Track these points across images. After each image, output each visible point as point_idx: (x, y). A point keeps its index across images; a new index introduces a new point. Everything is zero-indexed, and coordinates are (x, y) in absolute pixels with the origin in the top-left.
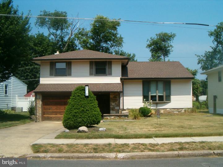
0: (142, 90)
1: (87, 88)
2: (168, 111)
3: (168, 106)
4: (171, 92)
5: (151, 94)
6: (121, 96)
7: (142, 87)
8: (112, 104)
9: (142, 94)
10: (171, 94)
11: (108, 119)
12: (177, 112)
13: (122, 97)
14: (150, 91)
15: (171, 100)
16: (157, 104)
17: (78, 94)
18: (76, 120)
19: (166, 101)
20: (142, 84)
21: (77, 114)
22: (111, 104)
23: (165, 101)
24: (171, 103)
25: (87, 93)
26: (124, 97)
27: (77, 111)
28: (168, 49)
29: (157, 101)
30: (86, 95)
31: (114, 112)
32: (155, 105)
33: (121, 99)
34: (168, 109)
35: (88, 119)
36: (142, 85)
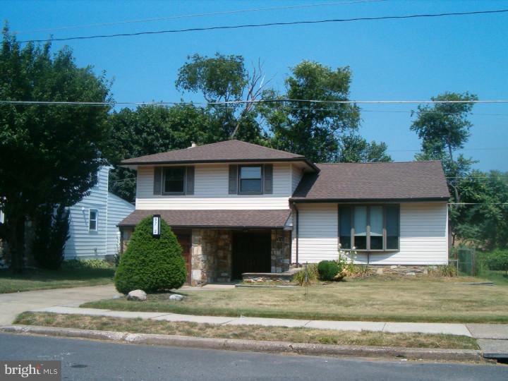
0: (337, 224)
1: (156, 221)
2: (392, 270)
3: (394, 260)
4: (401, 230)
5: (355, 233)
6: (293, 236)
7: (337, 218)
8: (276, 253)
9: (337, 233)
10: (401, 234)
11: (250, 282)
12: (414, 274)
13: (295, 239)
14: (354, 228)
15: (401, 246)
16: (368, 254)
17: (141, 231)
18: (131, 277)
19: (388, 248)
20: (337, 212)
21: (134, 268)
22: (272, 253)
23: (385, 248)
24: (399, 253)
25: (156, 230)
26: (299, 239)
27: (134, 261)
28: (461, 129)
29: (368, 249)
30: (154, 233)
31: (280, 269)
32: (364, 257)
33: (294, 242)
34: (392, 267)
35: (151, 276)
36: (337, 215)
